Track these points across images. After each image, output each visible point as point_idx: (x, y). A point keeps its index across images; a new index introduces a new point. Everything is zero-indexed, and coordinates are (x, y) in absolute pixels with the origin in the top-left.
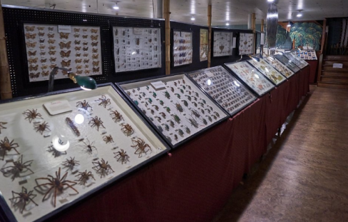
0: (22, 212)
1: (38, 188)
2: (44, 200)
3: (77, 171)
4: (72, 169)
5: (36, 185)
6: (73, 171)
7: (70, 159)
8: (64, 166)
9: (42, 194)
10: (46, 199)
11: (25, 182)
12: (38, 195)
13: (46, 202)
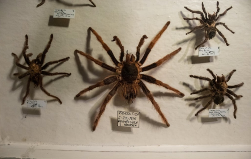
0: (23, 101)
1: (83, 59)
2: (78, 97)
3: (207, 60)
4: (199, 45)
5: (83, 49)
6: (200, 53)
7: (211, 10)
8: (182, 23)
9: (85, 79)
10: (85, 99)
11: (63, 23)
12: (76, 76)
13: (81, 104)
